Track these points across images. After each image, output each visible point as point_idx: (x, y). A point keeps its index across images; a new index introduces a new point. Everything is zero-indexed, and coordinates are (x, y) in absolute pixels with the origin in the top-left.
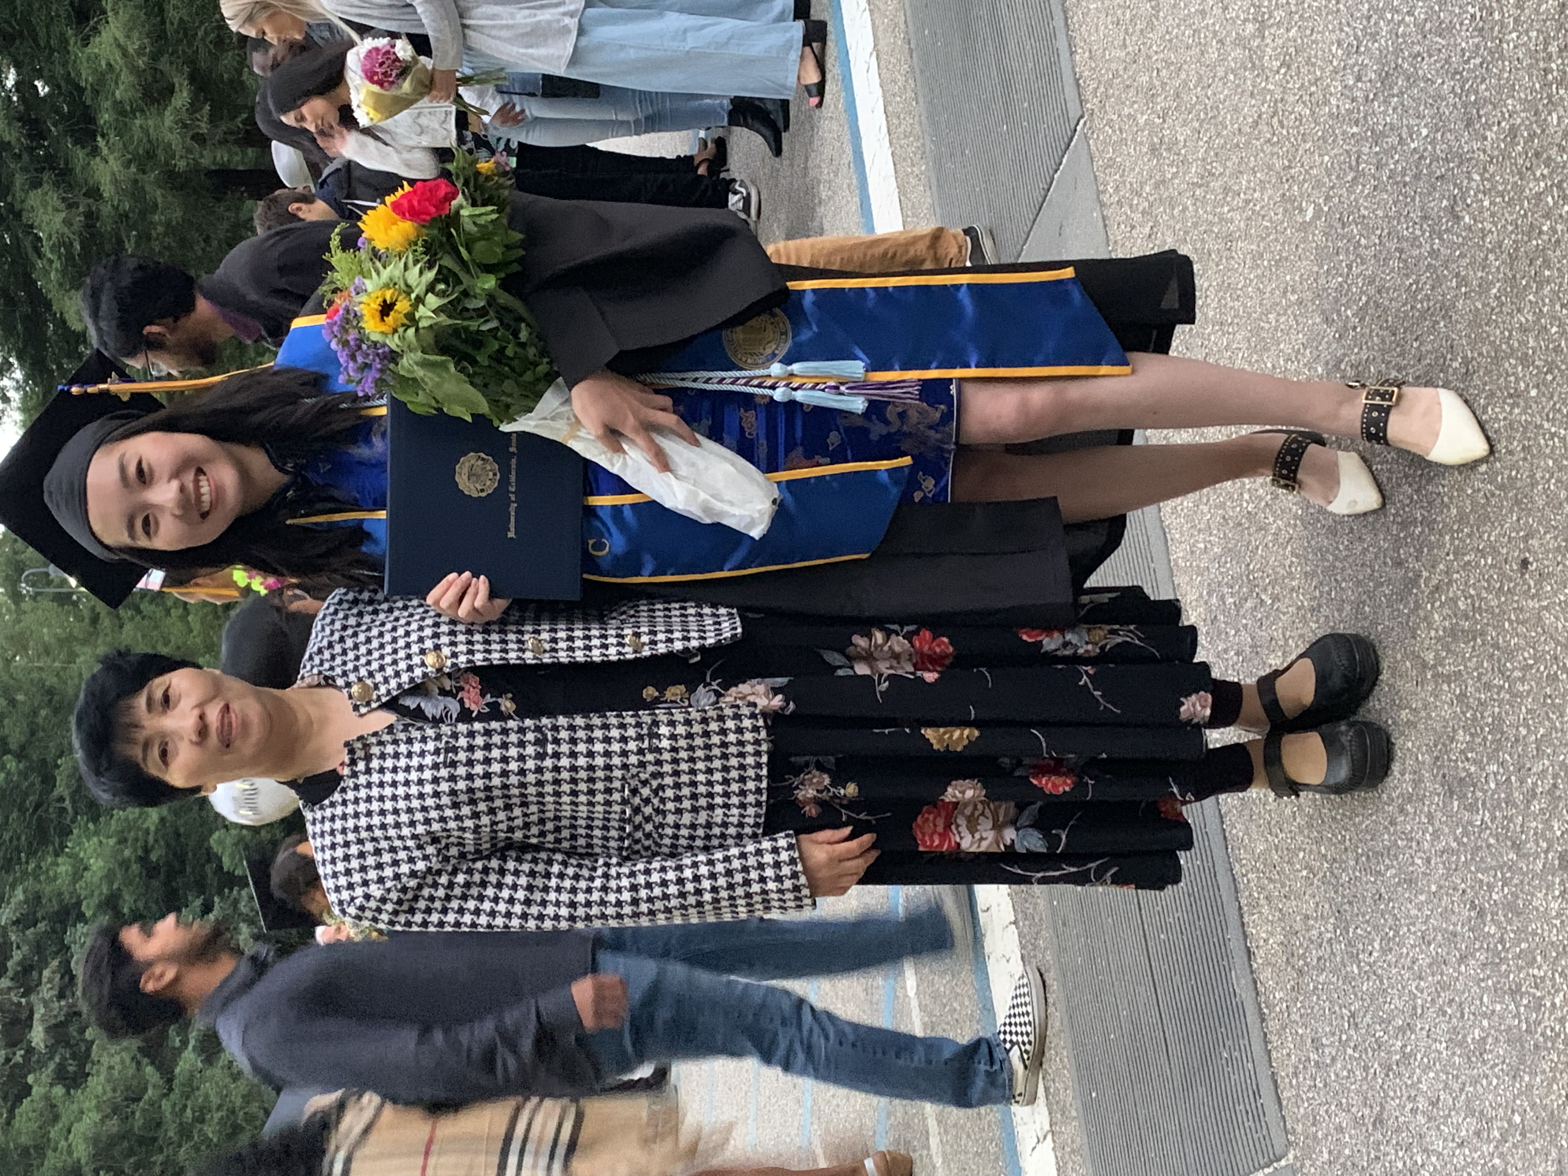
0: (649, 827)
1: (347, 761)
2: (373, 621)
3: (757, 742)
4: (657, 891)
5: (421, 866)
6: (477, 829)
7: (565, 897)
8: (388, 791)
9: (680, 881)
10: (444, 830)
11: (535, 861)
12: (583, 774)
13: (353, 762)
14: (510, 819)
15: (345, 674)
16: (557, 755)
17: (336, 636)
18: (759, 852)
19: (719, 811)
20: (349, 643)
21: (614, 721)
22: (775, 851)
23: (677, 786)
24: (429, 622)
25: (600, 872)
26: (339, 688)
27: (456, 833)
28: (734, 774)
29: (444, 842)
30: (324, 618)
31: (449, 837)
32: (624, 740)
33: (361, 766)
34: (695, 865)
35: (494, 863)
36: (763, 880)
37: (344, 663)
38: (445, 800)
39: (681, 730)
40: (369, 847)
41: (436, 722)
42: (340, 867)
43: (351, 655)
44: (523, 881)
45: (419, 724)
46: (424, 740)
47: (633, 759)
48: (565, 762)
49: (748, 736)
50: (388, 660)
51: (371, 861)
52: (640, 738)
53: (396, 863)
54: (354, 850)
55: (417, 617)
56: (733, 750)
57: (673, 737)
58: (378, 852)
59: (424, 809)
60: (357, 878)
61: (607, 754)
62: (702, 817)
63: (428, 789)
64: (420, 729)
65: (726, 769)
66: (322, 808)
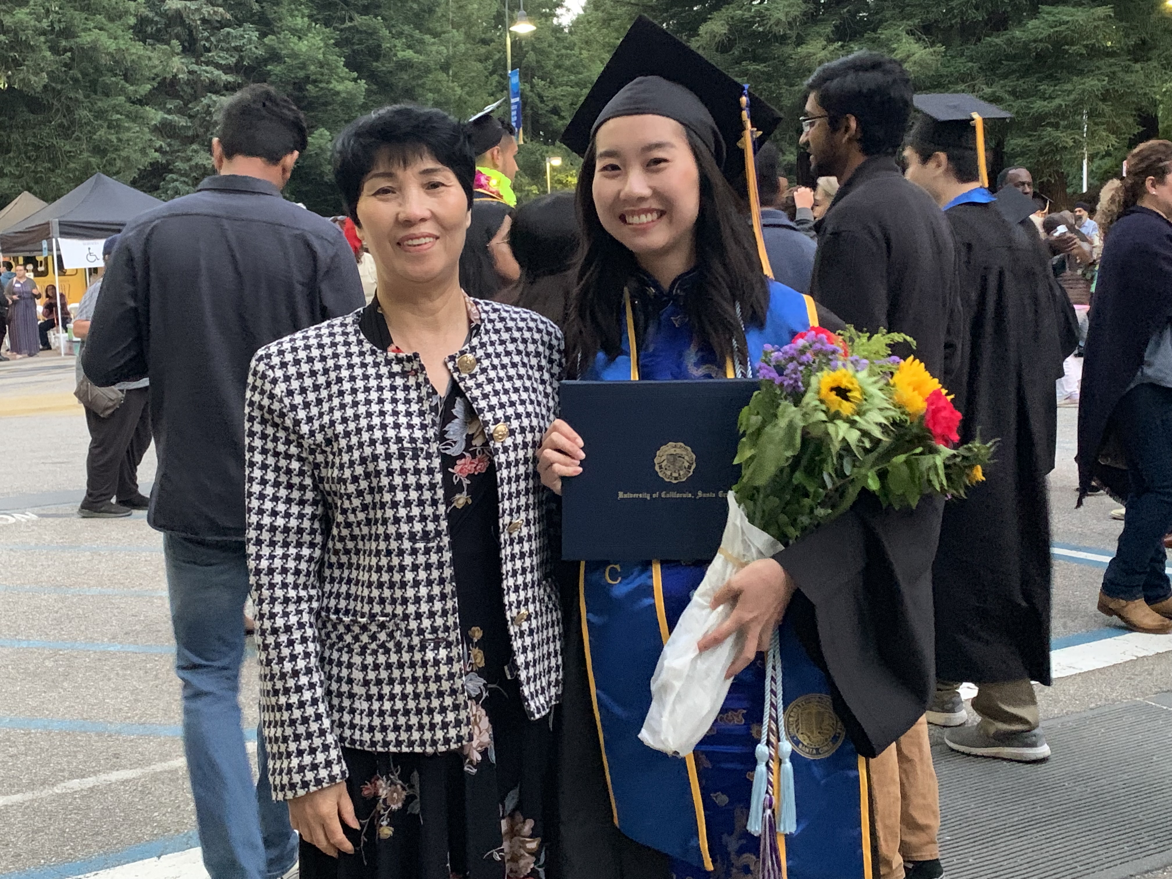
0: (348, 638)
1: (401, 355)
2: (532, 368)
3: (434, 743)
4: (286, 652)
5: (305, 429)
6: (342, 481)
7: (278, 563)
8: (374, 395)
9: (296, 674)
10: (340, 451)
11: (313, 532)
12: (397, 577)
13: (399, 361)
14: (354, 511)
15: (483, 345)
16: (414, 552)
17: (517, 335)
18: (326, 748)
19: (365, 705)
20: (511, 347)
21: (449, 605)
22: (328, 764)
23: (389, 666)
24: (535, 422)
25: (303, 593)
26: (469, 340)
27: (337, 460)
28: (402, 720)
29: (328, 449)
30: (533, 320)
31: (334, 454)
32: (432, 615)
33: (396, 368)
34: (312, 686)
35: (309, 495)
36: (300, 753)
37: (492, 343)
38: (368, 451)
39: (444, 670)
40: (321, 380)
41: (441, 437)
42: (302, 355)
43: (500, 349)
44: (293, 523)
45: (438, 420)
46: (423, 427)
47: (413, 625)
48: (408, 560)
49: (440, 734)
50: (498, 386)
51: (308, 382)
52: (434, 630)
53: (307, 405)
54: (318, 366)
55: (538, 410)
56: (426, 719)
57: (437, 663)
58: (316, 388)
59: (359, 431)
60: (292, 370)
61: (417, 600)
62: (358, 690)
63: (378, 434)
64: (434, 423)
65: (407, 712)
66: (356, 332)
